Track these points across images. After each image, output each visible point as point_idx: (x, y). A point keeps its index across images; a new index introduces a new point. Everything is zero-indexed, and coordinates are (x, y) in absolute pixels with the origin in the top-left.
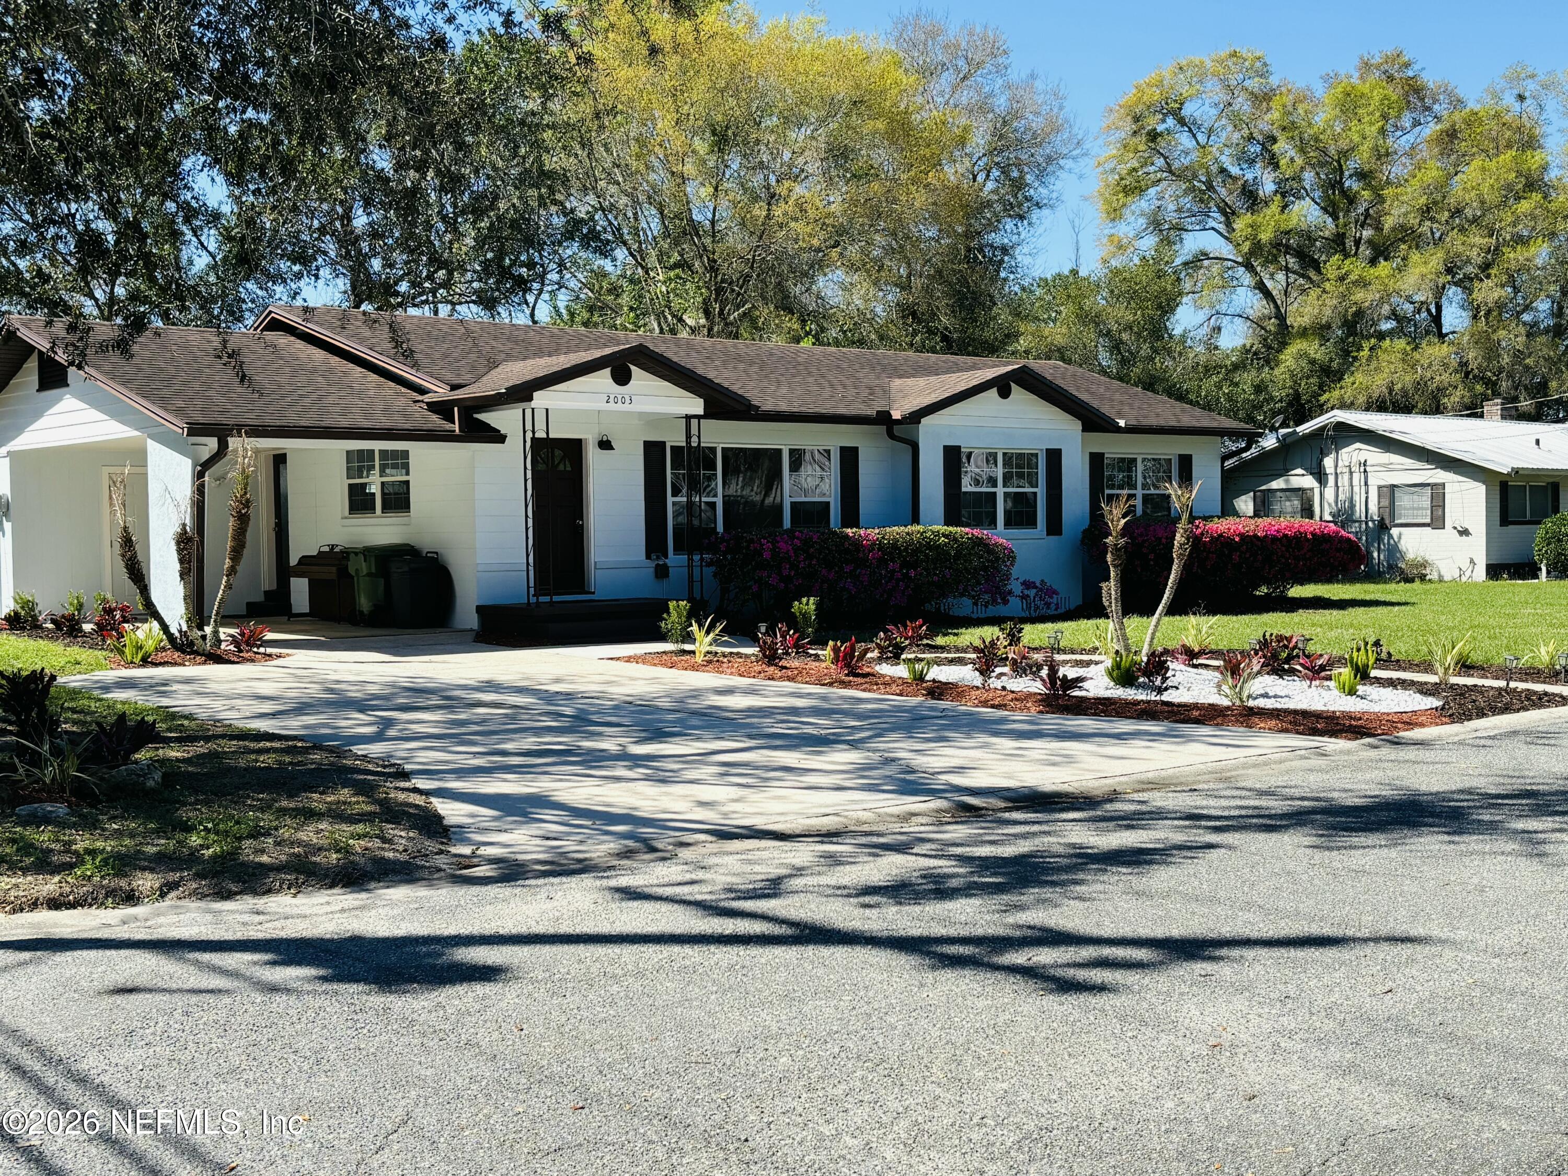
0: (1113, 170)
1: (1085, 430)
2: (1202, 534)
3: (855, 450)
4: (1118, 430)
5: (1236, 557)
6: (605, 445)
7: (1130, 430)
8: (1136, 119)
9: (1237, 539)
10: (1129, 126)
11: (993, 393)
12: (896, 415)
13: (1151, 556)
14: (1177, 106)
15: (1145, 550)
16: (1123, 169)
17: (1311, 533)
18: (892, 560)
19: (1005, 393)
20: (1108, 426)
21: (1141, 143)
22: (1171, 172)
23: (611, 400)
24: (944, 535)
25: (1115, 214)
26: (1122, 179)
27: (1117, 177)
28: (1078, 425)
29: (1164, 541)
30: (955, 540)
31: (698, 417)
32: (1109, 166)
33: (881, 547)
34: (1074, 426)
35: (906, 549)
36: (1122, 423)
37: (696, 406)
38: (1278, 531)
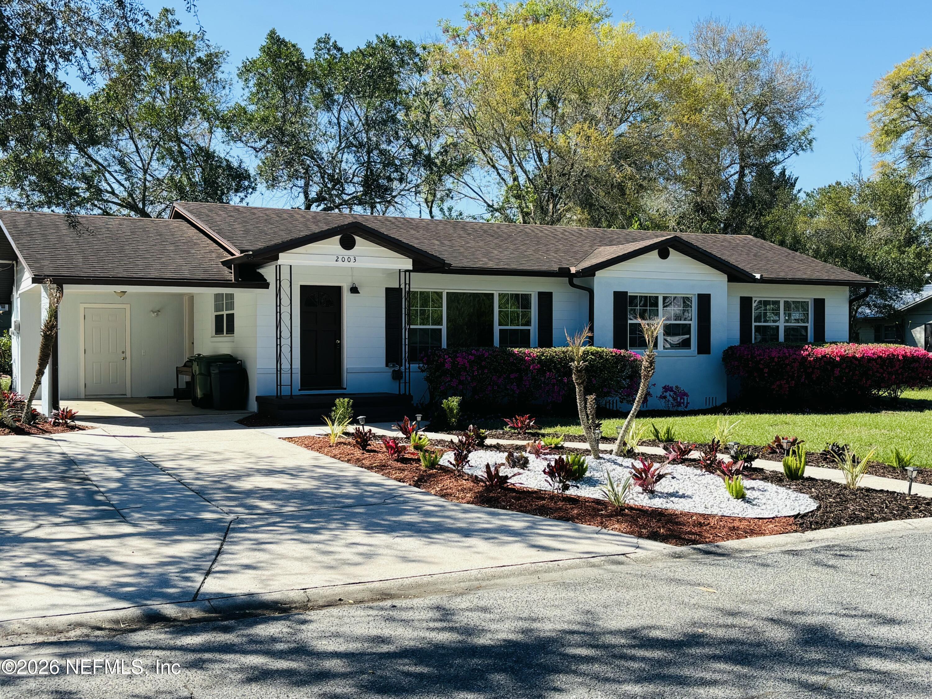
0: (879, 120)
1: (729, 281)
2: (809, 355)
3: (550, 294)
4: (754, 280)
5: (837, 372)
6: (354, 290)
7: (762, 281)
8: (895, 87)
9: (838, 359)
10: (889, 92)
11: (655, 254)
12: (573, 270)
13: (766, 370)
14: (924, 78)
15: (761, 366)
16: (886, 120)
17: (903, 355)
18: (550, 371)
19: (664, 255)
20: (746, 278)
21: (897, 103)
22: (919, 120)
23: (340, 259)
24: (592, 354)
25: (881, 147)
26: (885, 126)
27: (882, 125)
28: (725, 278)
29: (776, 359)
30: (601, 357)
31: (409, 271)
32: (876, 118)
33: (540, 361)
34: (720, 279)
35: (560, 363)
36: (758, 276)
37: (407, 264)
38: (874, 354)
